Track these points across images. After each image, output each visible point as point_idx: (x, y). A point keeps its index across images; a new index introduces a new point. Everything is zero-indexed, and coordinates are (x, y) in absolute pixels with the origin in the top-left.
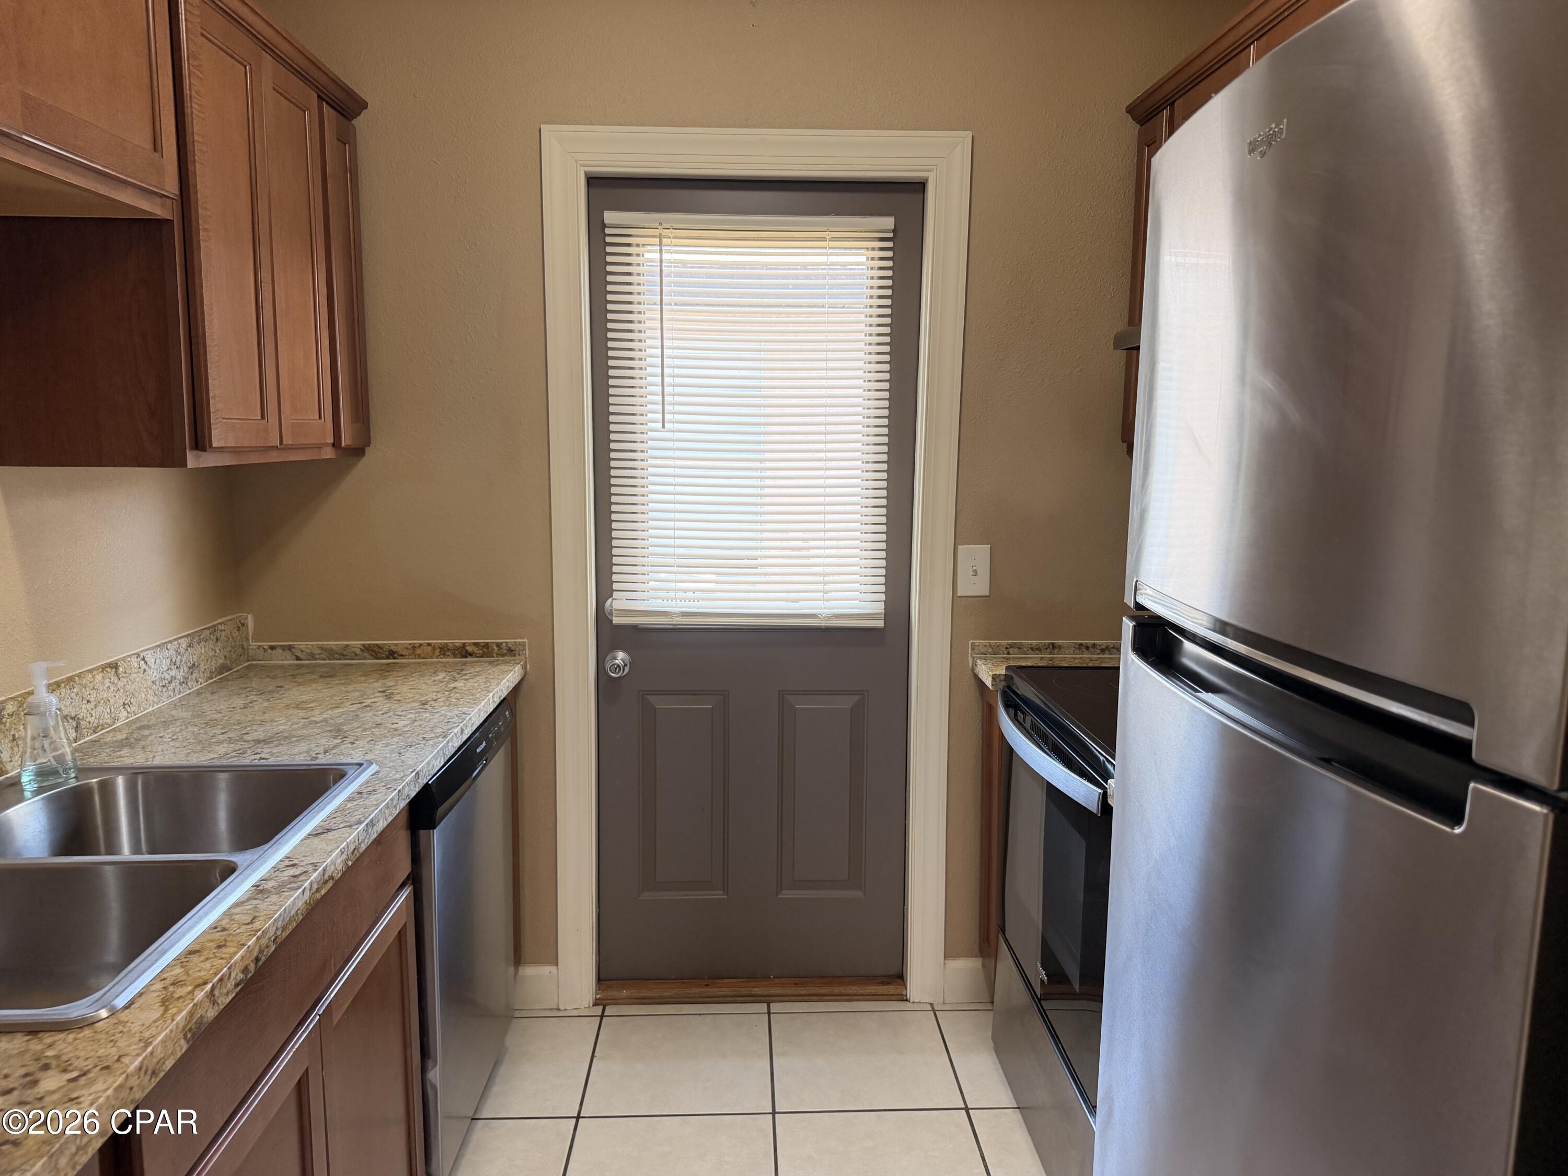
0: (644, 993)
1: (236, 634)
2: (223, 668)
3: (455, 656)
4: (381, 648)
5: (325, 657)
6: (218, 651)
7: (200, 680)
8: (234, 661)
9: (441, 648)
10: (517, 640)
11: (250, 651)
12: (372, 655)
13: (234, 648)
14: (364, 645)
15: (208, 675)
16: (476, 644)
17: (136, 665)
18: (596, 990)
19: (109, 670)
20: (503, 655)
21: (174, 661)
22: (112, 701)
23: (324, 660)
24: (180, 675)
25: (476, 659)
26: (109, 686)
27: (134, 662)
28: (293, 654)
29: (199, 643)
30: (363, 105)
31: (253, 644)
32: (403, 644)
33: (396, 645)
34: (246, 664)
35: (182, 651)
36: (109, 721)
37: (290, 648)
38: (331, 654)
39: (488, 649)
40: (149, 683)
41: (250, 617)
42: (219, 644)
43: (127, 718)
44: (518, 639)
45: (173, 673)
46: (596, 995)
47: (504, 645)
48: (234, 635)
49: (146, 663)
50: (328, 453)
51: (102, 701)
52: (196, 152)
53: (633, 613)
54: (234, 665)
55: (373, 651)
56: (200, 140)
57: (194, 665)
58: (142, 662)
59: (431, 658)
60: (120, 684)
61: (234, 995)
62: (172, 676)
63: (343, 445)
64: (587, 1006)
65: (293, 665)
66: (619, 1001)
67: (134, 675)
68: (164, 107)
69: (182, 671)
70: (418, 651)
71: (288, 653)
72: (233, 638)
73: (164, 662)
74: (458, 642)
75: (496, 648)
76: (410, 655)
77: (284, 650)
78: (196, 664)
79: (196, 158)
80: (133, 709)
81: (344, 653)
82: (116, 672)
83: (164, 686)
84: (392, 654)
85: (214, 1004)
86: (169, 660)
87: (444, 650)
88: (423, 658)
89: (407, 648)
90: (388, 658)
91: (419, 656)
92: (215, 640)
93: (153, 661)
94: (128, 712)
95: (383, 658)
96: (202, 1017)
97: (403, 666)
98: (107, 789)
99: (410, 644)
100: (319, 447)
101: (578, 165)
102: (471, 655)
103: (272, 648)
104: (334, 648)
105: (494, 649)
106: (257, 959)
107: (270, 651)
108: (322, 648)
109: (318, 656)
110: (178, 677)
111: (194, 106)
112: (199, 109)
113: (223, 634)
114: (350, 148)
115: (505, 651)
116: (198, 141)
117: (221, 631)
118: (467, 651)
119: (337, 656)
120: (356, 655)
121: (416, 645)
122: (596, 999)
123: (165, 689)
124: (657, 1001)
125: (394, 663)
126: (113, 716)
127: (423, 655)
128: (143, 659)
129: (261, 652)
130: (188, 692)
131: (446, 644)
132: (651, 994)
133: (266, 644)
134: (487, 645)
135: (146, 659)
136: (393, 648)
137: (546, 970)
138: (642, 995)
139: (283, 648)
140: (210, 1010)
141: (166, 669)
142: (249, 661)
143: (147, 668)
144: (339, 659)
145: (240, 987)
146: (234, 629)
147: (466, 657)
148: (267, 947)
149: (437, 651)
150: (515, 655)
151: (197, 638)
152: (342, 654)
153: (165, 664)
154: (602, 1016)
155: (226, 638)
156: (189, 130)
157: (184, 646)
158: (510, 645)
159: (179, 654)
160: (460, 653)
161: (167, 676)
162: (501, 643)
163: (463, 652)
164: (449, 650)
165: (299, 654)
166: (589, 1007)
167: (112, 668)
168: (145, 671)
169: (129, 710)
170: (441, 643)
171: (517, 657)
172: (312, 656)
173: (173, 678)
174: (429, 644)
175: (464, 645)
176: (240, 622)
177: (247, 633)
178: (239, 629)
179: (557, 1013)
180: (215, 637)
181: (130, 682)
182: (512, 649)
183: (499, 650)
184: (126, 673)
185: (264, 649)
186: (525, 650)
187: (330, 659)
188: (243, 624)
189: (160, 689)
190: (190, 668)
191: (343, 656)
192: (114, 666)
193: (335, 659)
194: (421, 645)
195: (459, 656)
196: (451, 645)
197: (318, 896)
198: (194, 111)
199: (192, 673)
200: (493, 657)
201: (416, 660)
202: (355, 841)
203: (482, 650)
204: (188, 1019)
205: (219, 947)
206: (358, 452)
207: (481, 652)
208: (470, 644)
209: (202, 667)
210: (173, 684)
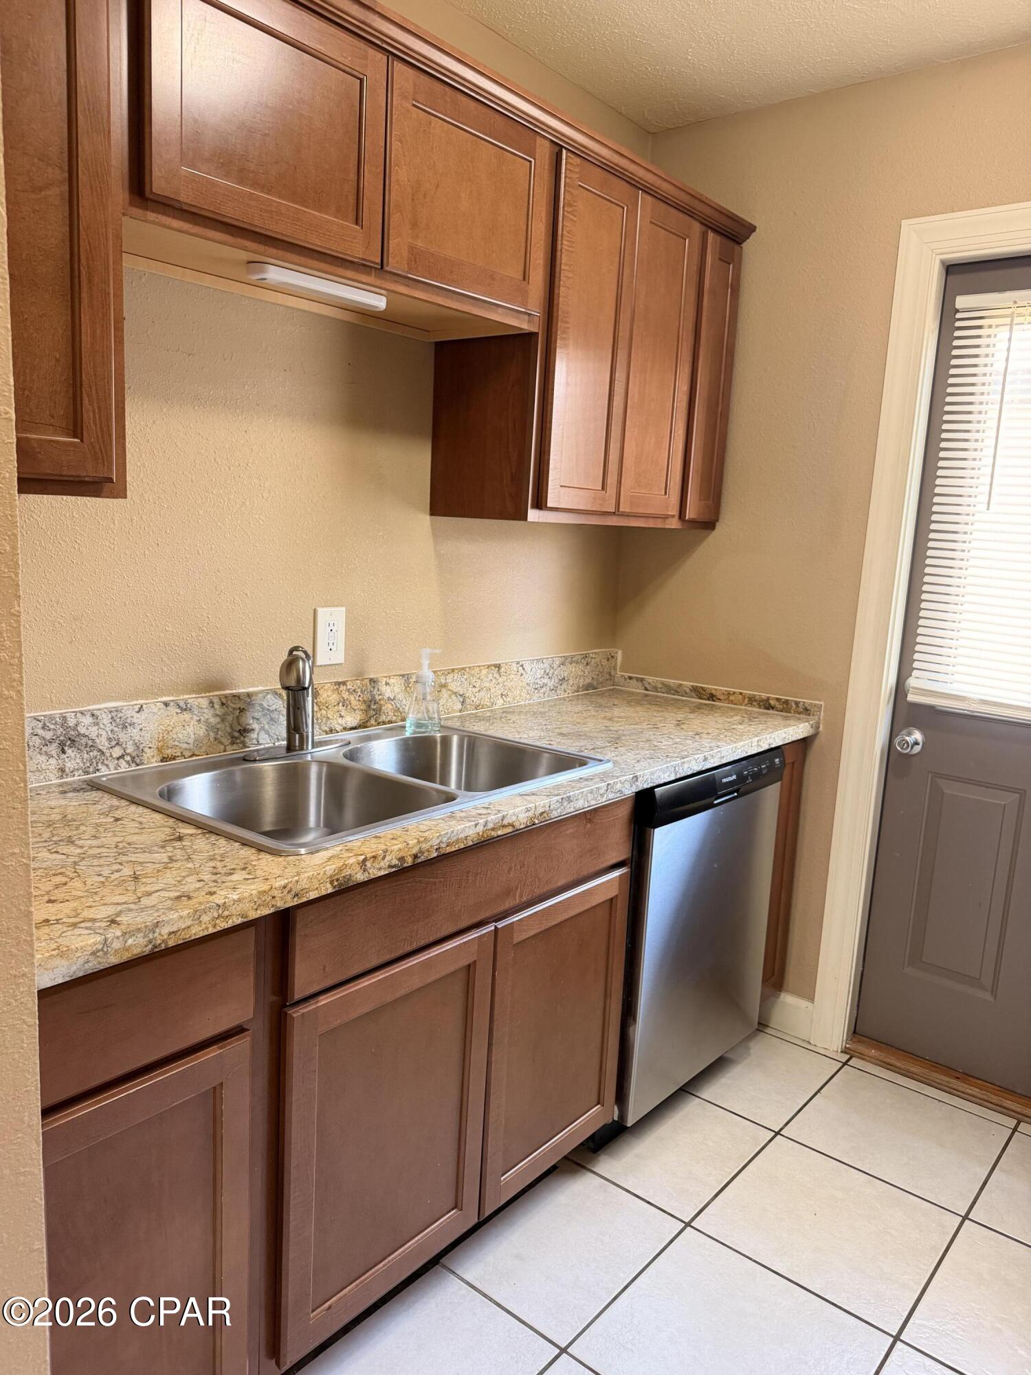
0: (892, 1060)
1: (605, 662)
2: (588, 687)
3: (760, 707)
4: (705, 691)
5: (664, 691)
6: (587, 673)
7: (568, 691)
8: (601, 683)
9: (749, 698)
10: (814, 702)
11: (616, 678)
12: (697, 695)
13: (601, 673)
14: (693, 686)
15: (576, 688)
16: (778, 700)
17: (515, 669)
18: (847, 1040)
19: (493, 668)
20: (800, 713)
21: (547, 672)
22: (492, 690)
23: (663, 693)
24: (551, 684)
25: (777, 713)
26: (491, 680)
27: (514, 667)
28: (643, 685)
29: (571, 664)
30: (752, 229)
31: (619, 673)
32: (721, 690)
33: (716, 690)
34: (611, 687)
35: (555, 666)
36: (488, 703)
37: (642, 680)
38: (669, 689)
39: (787, 705)
40: (524, 684)
41: (620, 652)
42: (588, 667)
43: (503, 705)
44: (815, 700)
45: (546, 680)
46: (846, 1043)
47: (801, 704)
48: (603, 663)
49: (524, 669)
50: (674, 524)
51: (485, 689)
52: (562, 278)
53: (927, 693)
54: (600, 686)
55: (699, 692)
56: (567, 268)
57: (564, 679)
58: (521, 668)
59: (741, 705)
60: (500, 680)
61: (387, 872)
62: (544, 683)
63: (687, 518)
64: (835, 1050)
65: (642, 693)
66: (866, 1058)
67: (513, 676)
68: (535, 245)
69: (553, 681)
70: (732, 698)
71: (640, 684)
72: (602, 665)
73: (539, 671)
74: (764, 695)
75: (794, 706)
76: (725, 700)
77: (637, 681)
78: (566, 678)
79: (562, 282)
80: (509, 699)
81: (678, 690)
82: (499, 670)
83: (536, 689)
84: (712, 697)
85: (364, 871)
86: (543, 671)
87: (752, 700)
88: (735, 704)
89: (723, 694)
90: (709, 700)
91: (732, 702)
92: (585, 664)
93: (530, 669)
94: (504, 701)
95: (705, 699)
96: (350, 875)
97: (720, 708)
98: (446, 742)
99: (726, 691)
100: (666, 517)
101: (934, 254)
102: (773, 708)
103: (630, 678)
104: (672, 685)
105: (792, 706)
106: (416, 856)
107: (628, 680)
108: (663, 683)
109: (659, 690)
110: (549, 685)
111: (565, 242)
112: (569, 244)
113: (593, 661)
114: (733, 267)
115: (801, 710)
116: (564, 270)
117: (592, 658)
118: (770, 704)
119: (672, 692)
120: (686, 693)
121: (731, 693)
122: (846, 1047)
123: (536, 691)
124: (902, 1072)
125: (712, 704)
126: (492, 700)
127: (734, 702)
128: (522, 666)
129: (622, 680)
130: (556, 697)
131: (755, 695)
132: (898, 1064)
133: (627, 675)
134: (787, 702)
135: (524, 666)
136: (713, 692)
137: (803, 1003)
138: (888, 1060)
139: (638, 679)
140: (360, 874)
141: (539, 677)
142: (613, 685)
143: (524, 673)
144: (673, 695)
145: (394, 869)
146: (604, 658)
147: (768, 709)
148: (428, 851)
149: (747, 700)
150: (809, 715)
151: (570, 659)
152: (676, 691)
153: (540, 673)
154: (845, 1064)
155: (595, 665)
156: (558, 262)
157: (557, 663)
158: (806, 705)
159: (553, 668)
160: (764, 705)
161: (540, 682)
162: (799, 702)
163: (767, 705)
164: (755, 700)
165: (647, 686)
166: (837, 1052)
167: (496, 667)
168: (522, 674)
169: (505, 699)
170: (750, 694)
171: (811, 717)
172: (656, 689)
173: (545, 685)
174: (741, 693)
175: (768, 698)
176: (610, 654)
177: (616, 664)
178: (608, 660)
179: (807, 1046)
180: (585, 662)
181: (509, 680)
182: (808, 708)
183: (796, 708)
184: (506, 673)
185: (625, 678)
186: (820, 711)
187: (667, 693)
188: (612, 657)
189: (533, 690)
190: (560, 680)
191: (677, 692)
192: (498, 667)
193: (671, 694)
194: (734, 693)
195: (763, 707)
196: (757, 697)
197: (494, 834)
198: (564, 246)
199: (561, 685)
200: (790, 713)
201: (729, 705)
202: (545, 806)
203: (782, 705)
204: (336, 871)
205: (393, 839)
206: (708, 525)
207: (781, 707)
208: (773, 699)
209: (571, 682)
210: (544, 689)
